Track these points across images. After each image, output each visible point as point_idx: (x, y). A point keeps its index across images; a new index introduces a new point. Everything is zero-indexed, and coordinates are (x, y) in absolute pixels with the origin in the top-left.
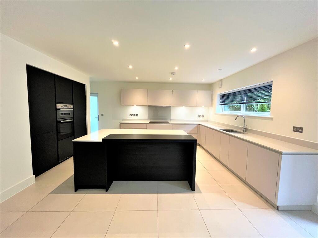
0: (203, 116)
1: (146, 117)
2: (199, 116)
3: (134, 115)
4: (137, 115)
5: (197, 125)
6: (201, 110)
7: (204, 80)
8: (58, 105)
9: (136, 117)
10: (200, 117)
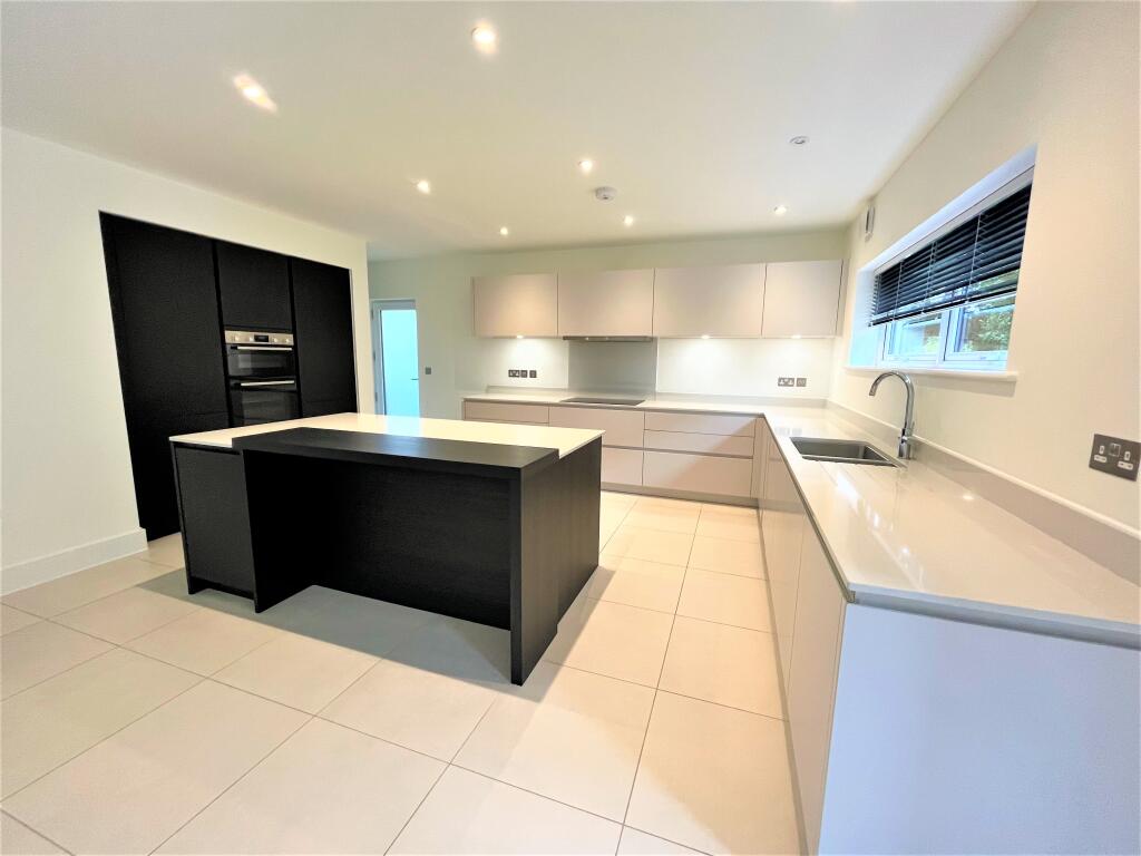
0: (802, 382)
1: (564, 382)
2: (784, 382)
3: (524, 374)
4: (533, 374)
5: (752, 419)
6: (794, 355)
7: (781, 212)
8: (229, 334)
9: (528, 381)
10: (786, 384)
